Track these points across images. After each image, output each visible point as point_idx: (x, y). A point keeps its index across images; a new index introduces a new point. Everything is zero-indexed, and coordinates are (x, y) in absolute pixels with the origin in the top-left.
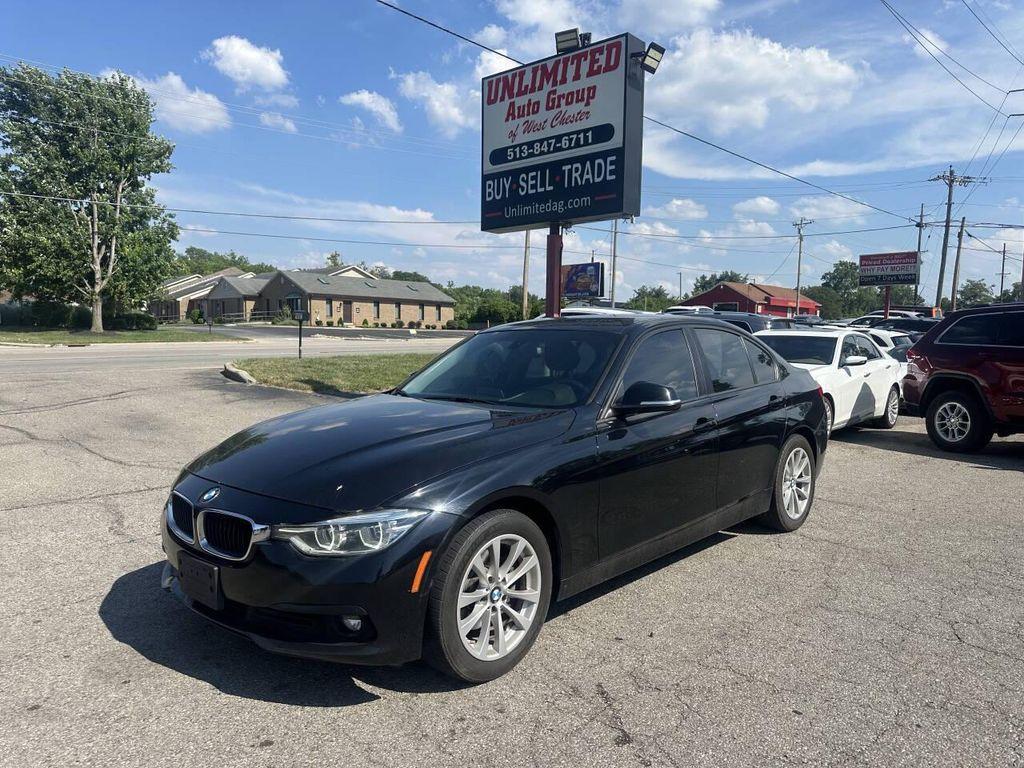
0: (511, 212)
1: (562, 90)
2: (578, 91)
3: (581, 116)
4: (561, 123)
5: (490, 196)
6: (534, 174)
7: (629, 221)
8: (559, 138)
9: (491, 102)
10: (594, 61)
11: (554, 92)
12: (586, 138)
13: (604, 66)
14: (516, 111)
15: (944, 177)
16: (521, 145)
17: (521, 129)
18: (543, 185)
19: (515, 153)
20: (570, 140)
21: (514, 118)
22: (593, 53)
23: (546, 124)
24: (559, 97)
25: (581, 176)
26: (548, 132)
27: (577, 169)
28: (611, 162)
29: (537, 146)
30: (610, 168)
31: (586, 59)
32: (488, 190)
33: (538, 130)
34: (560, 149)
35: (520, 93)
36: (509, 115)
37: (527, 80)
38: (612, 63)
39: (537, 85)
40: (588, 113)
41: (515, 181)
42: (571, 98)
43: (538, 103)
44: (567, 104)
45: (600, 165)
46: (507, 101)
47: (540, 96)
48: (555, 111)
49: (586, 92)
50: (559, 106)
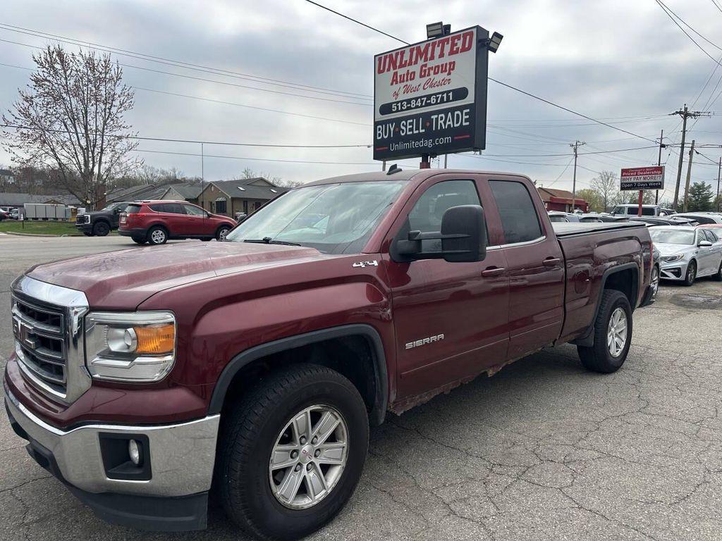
0: (395, 147)
1: (431, 64)
2: (442, 65)
3: (445, 82)
4: (431, 86)
5: (379, 136)
6: (411, 121)
7: (478, 153)
8: (429, 97)
9: (380, 72)
10: (454, 45)
11: (426, 65)
12: (448, 97)
13: (461, 48)
14: (399, 78)
15: (680, 113)
16: (402, 102)
17: (402, 90)
18: (417, 128)
19: (398, 107)
20: (437, 98)
21: (396, 83)
22: (453, 39)
23: (420, 87)
24: (429, 69)
25: (445, 123)
26: (421, 93)
27: (442, 118)
28: (466, 113)
29: (413, 102)
30: (465, 117)
31: (448, 43)
32: (378, 132)
33: (414, 91)
34: (430, 104)
35: (401, 66)
36: (393, 80)
37: (406, 57)
38: (467, 46)
39: (413, 60)
40: (450, 80)
41: (398, 126)
42: (437, 70)
43: (414, 73)
44: (435, 73)
45: (458, 115)
46: (392, 71)
47: (416, 68)
48: (427, 78)
49: (448, 66)
50: (429, 75)
